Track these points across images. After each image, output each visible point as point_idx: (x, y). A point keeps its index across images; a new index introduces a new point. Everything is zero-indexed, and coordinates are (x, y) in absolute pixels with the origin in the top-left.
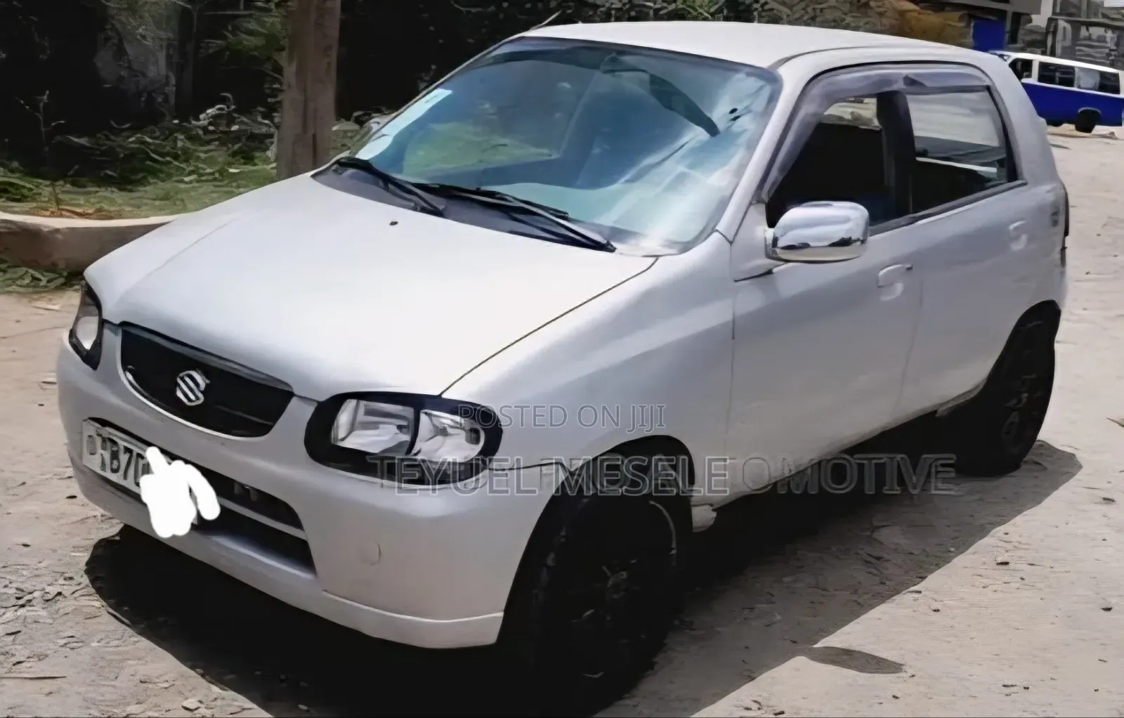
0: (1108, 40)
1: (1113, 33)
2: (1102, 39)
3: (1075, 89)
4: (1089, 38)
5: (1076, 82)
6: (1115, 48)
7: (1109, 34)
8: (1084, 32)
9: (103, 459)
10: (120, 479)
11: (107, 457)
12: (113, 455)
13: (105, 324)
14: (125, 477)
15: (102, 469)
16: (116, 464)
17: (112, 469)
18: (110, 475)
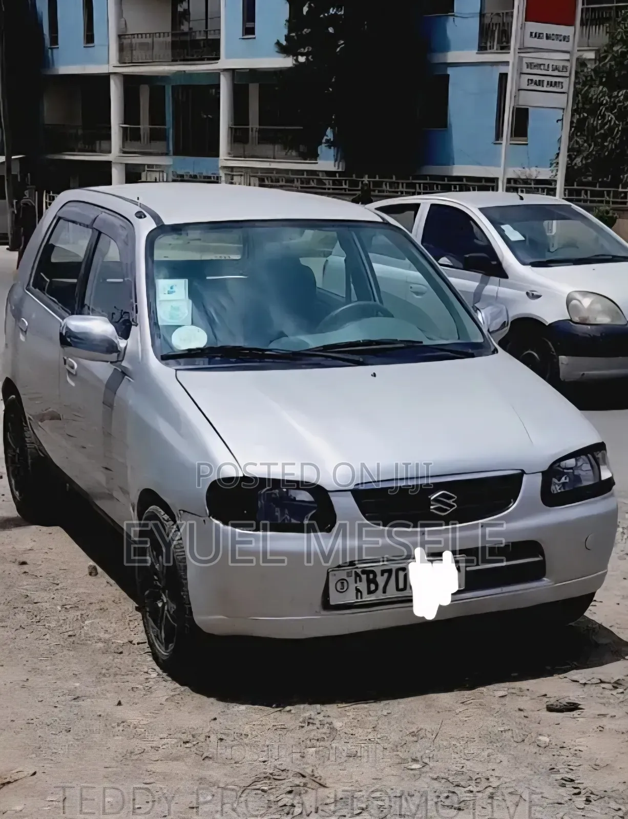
9: (358, 590)
10: (379, 596)
11: (363, 586)
12: (369, 582)
13: (330, 494)
14: (384, 592)
15: (357, 598)
16: (373, 587)
17: (370, 592)
18: (367, 598)
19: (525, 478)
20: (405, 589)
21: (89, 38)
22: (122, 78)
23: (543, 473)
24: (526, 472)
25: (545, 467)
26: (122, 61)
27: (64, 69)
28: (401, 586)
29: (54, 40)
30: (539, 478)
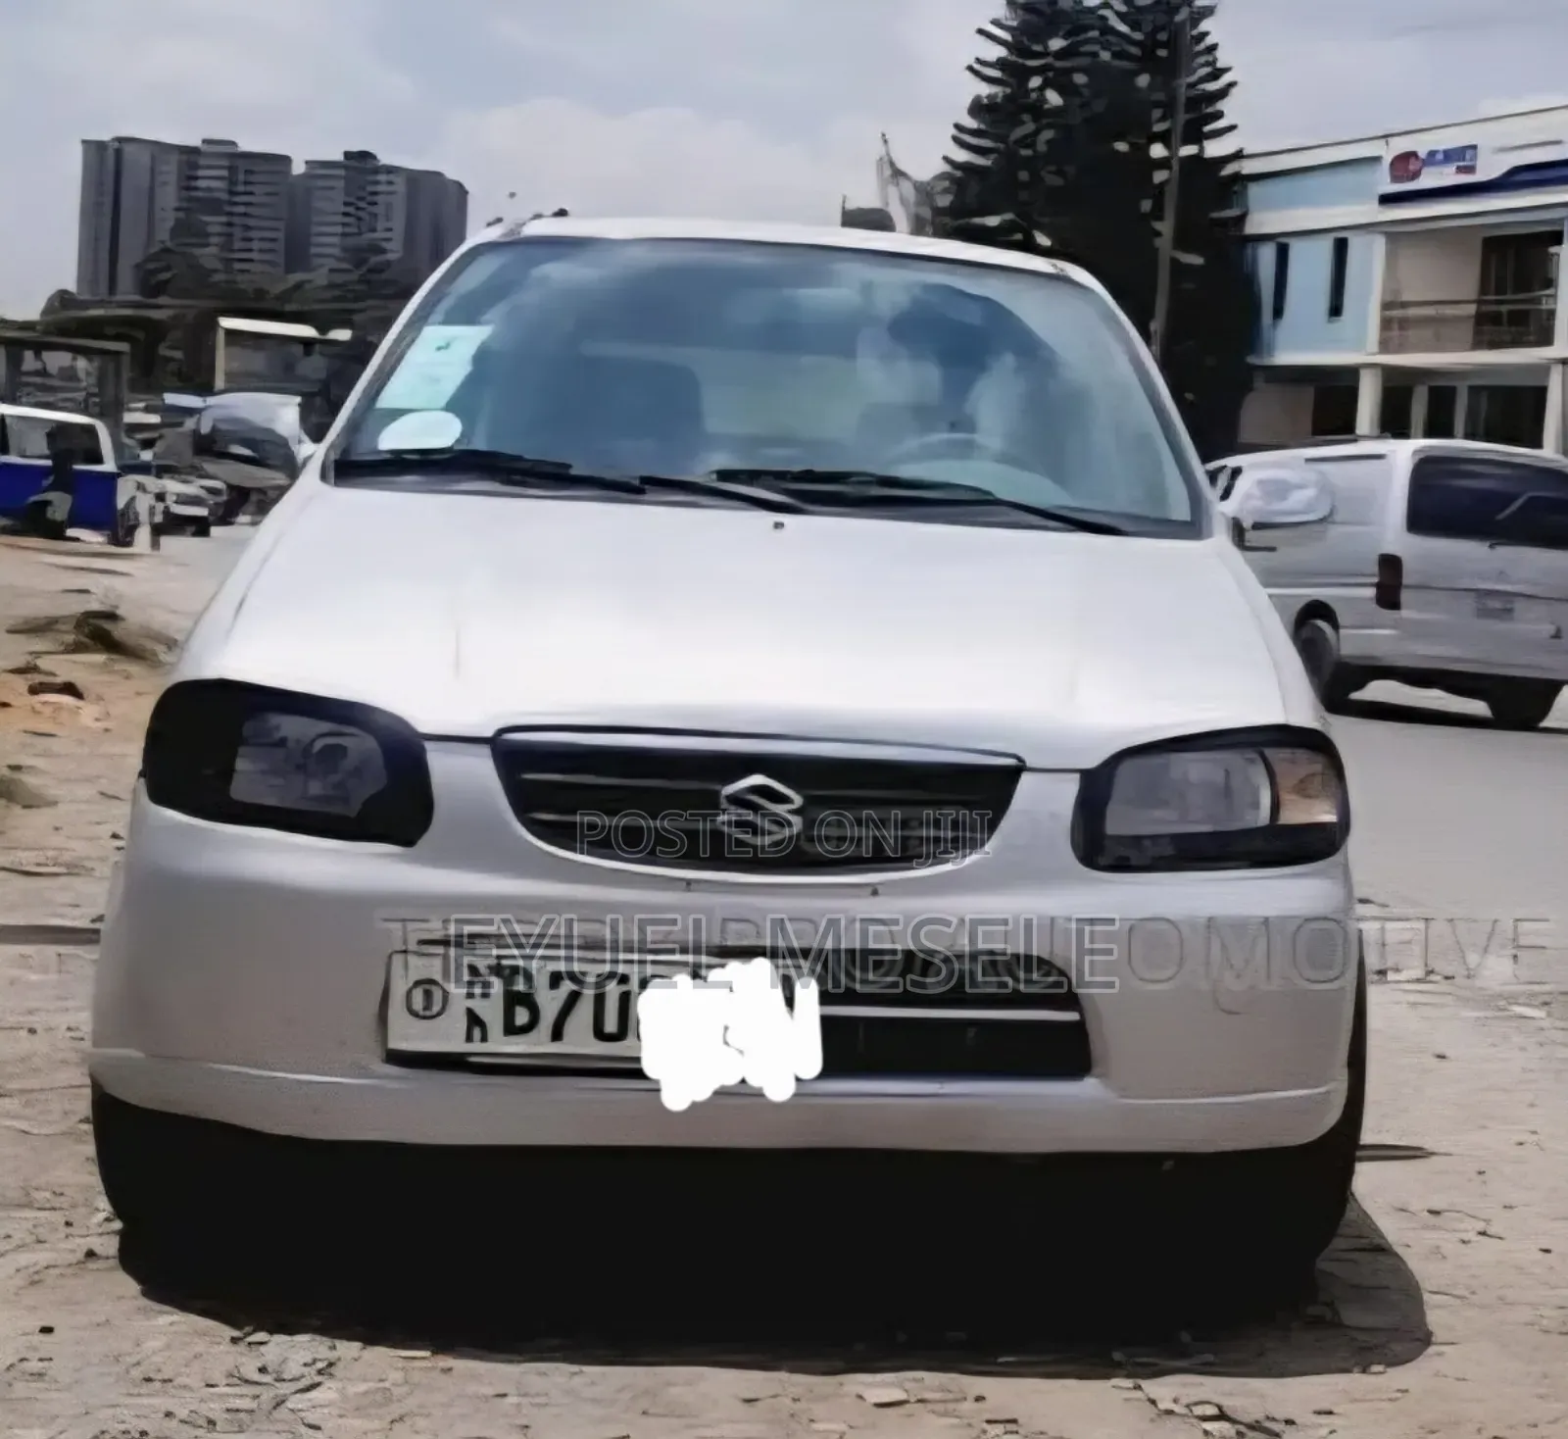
0: (82, 375)
1: (90, 360)
2: (70, 374)
3: (13, 459)
4: (43, 373)
5: (12, 442)
6: (96, 390)
7: (82, 364)
8: (29, 361)
9: (474, 1020)
10: (537, 1044)
11: (492, 1011)
12: (512, 1000)
13: (429, 746)
14: (557, 1034)
15: (469, 1038)
16: (522, 1016)
17: (511, 1029)
18: (500, 1044)
19: (1026, 779)
20: (620, 1035)
21: (1336, 310)
22: (1379, 372)
23: (1087, 776)
24: (1029, 763)
25: (1092, 761)
26: (1385, 346)
27: (1286, 356)
28: (611, 1025)
29: (1278, 312)
30: (1071, 788)
